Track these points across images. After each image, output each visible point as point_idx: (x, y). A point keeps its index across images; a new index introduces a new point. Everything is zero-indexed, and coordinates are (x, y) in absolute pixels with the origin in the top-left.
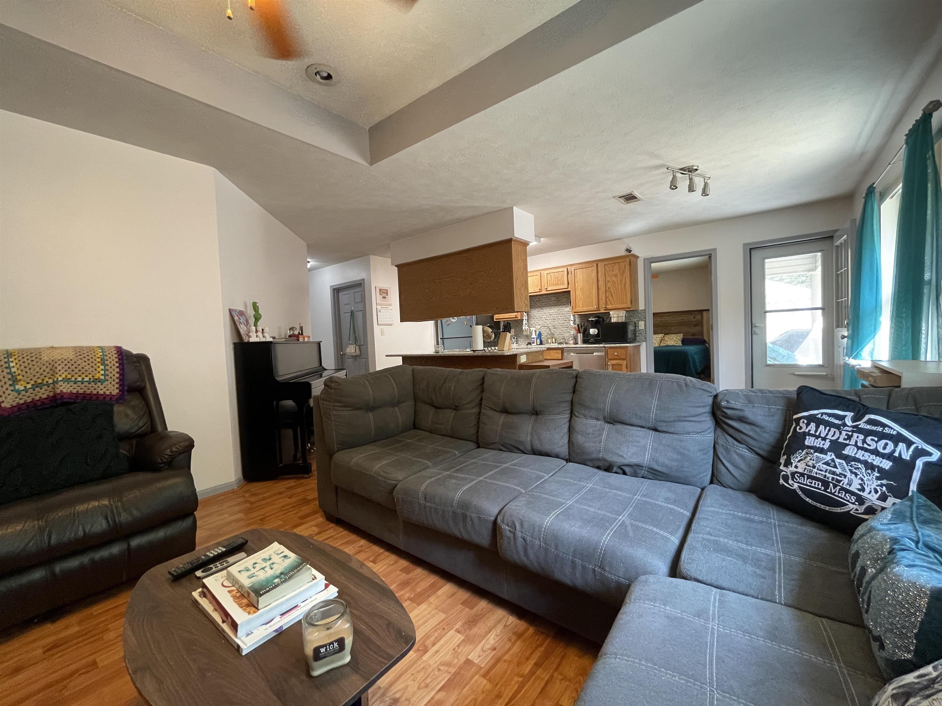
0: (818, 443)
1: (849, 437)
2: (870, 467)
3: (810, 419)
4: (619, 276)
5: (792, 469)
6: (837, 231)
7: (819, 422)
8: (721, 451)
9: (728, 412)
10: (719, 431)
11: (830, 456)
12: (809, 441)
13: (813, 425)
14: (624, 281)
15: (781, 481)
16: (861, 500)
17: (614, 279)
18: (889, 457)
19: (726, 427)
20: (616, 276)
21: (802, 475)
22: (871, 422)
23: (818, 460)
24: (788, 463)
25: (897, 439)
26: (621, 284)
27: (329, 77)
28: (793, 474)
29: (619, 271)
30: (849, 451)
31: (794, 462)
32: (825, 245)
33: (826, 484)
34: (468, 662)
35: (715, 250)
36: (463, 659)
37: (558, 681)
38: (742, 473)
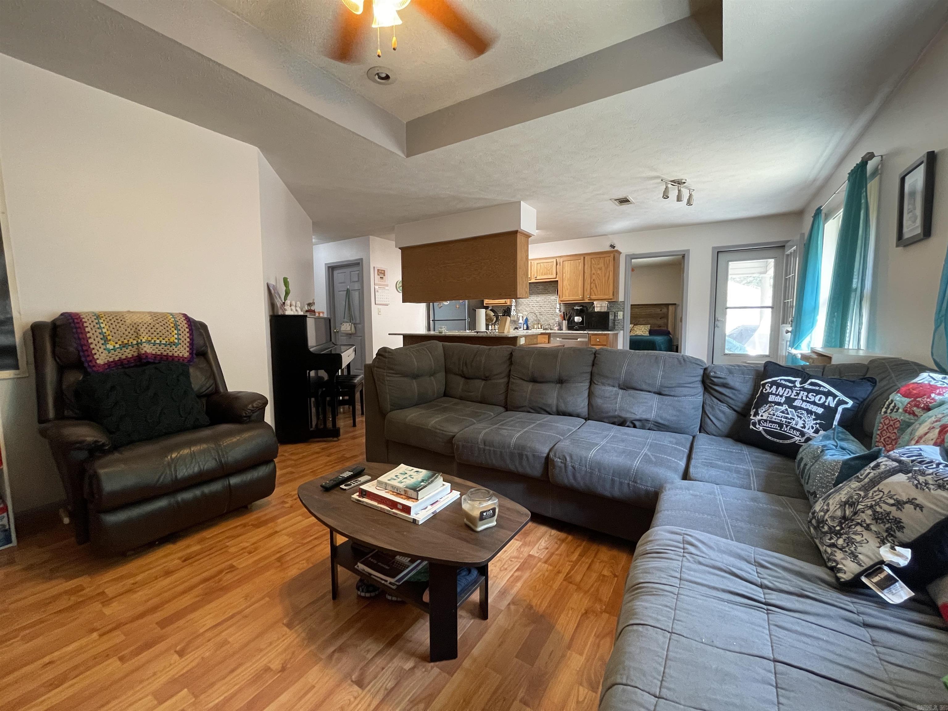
0: (778, 399)
1: (798, 394)
2: (810, 412)
3: (773, 383)
4: (603, 268)
5: (759, 417)
6: (788, 241)
7: (778, 385)
8: (708, 409)
9: (715, 380)
10: (707, 395)
11: (785, 407)
12: (771, 398)
13: (774, 387)
14: (607, 274)
15: (751, 427)
16: (802, 434)
17: (599, 272)
18: (822, 406)
19: (712, 391)
20: (600, 269)
21: (766, 421)
22: (812, 384)
23: (777, 410)
24: (756, 414)
25: (828, 394)
26: (605, 276)
27: (387, 77)
28: (759, 421)
29: (604, 265)
30: (797, 403)
31: (761, 412)
32: (779, 251)
33: (781, 425)
34: (530, 556)
35: (688, 251)
36: (526, 555)
37: (598, 564)
38: (722, 423)
